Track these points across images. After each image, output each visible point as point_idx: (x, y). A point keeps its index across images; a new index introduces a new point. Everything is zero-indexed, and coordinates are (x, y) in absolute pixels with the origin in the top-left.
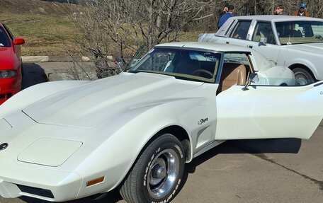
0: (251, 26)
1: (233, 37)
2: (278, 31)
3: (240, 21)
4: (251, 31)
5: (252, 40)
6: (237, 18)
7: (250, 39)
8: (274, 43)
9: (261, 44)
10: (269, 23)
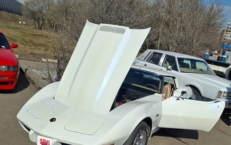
0: (162, 58)
1: (149, 62)
2: (179, 63)
3: (154, 53)
4: (162, 60)
5: (162, 66)
6: (153, 51)
7: (161, 65)
8: (176, 70)
9: (168, 69)
10: (174, 58)
